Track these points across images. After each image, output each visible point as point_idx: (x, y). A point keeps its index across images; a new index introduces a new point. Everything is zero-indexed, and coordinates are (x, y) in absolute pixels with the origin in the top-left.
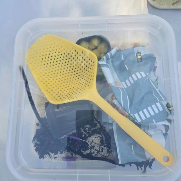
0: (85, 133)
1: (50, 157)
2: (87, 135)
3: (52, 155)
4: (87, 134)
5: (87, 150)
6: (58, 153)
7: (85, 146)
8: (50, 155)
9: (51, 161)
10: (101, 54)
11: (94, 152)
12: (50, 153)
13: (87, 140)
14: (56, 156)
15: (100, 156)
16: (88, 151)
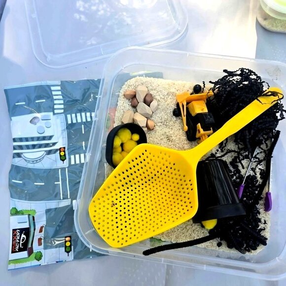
0: (235, 177)
1: (264, 229)
2: (237, 175)
3: (261, 226)
4: (235, 175)
5: (257, 178)
6: (259, 217)
7: (251, 179)
8: (261, 230)
9: (269, 228)
10: (131, 139)
11: (259, 169)
12: (259, 228)
13: (244, 176)
14: (263, 221)
15: (265, 161)
16: (258, 176)
